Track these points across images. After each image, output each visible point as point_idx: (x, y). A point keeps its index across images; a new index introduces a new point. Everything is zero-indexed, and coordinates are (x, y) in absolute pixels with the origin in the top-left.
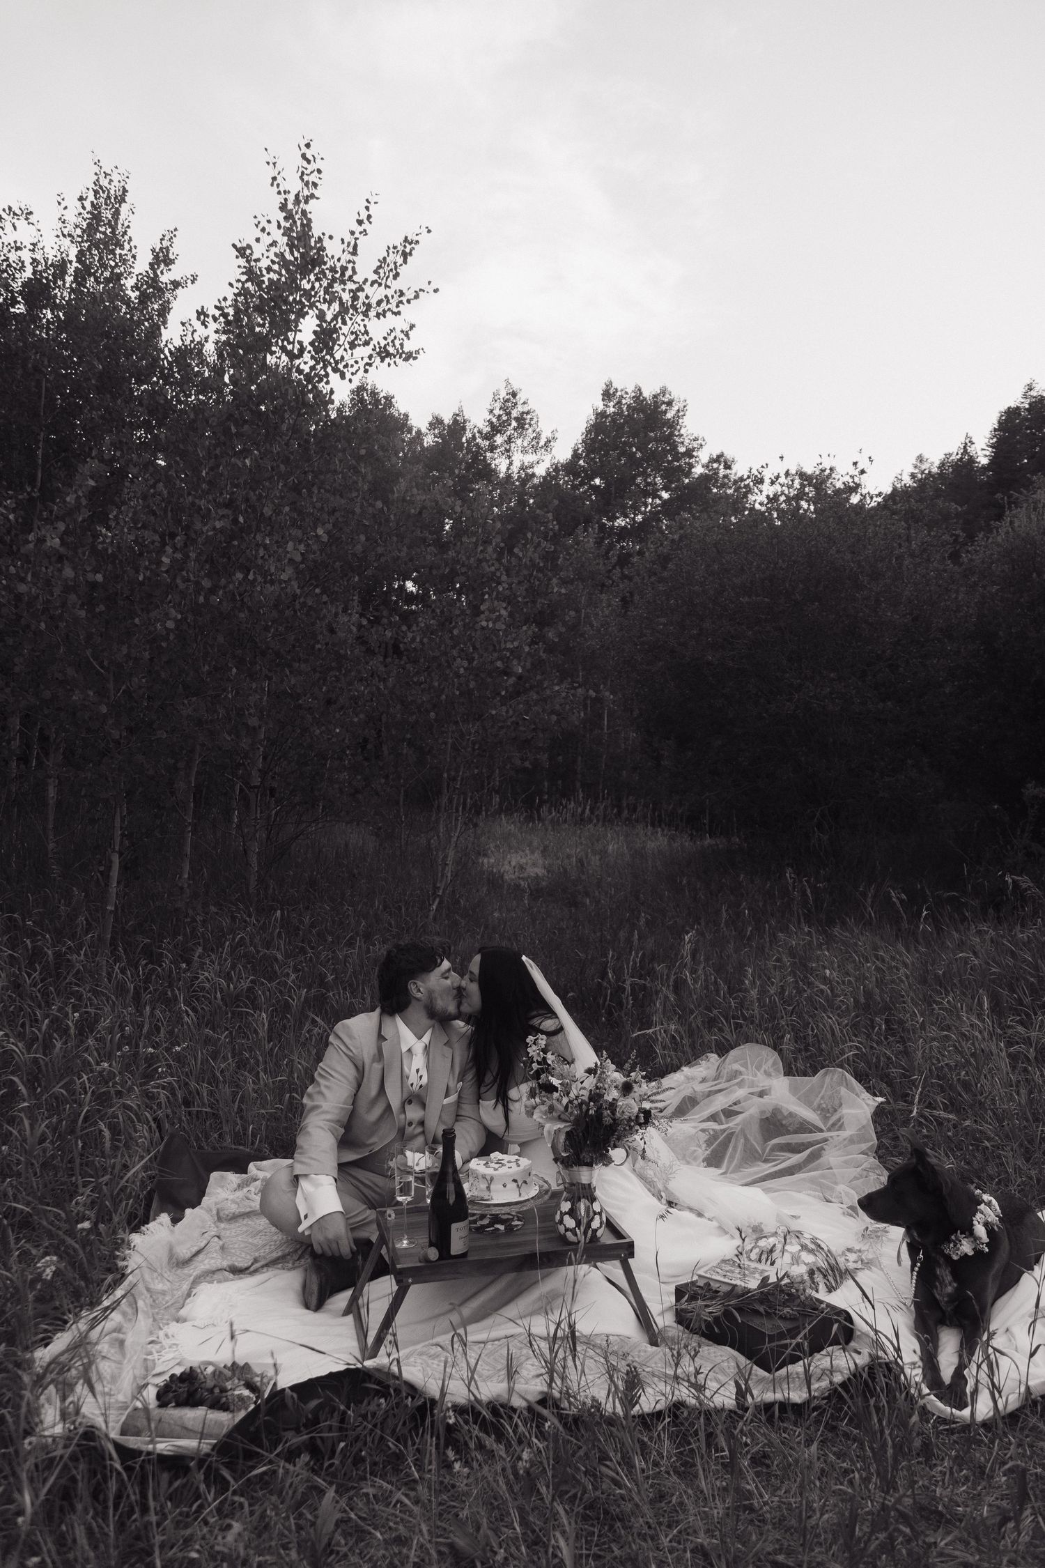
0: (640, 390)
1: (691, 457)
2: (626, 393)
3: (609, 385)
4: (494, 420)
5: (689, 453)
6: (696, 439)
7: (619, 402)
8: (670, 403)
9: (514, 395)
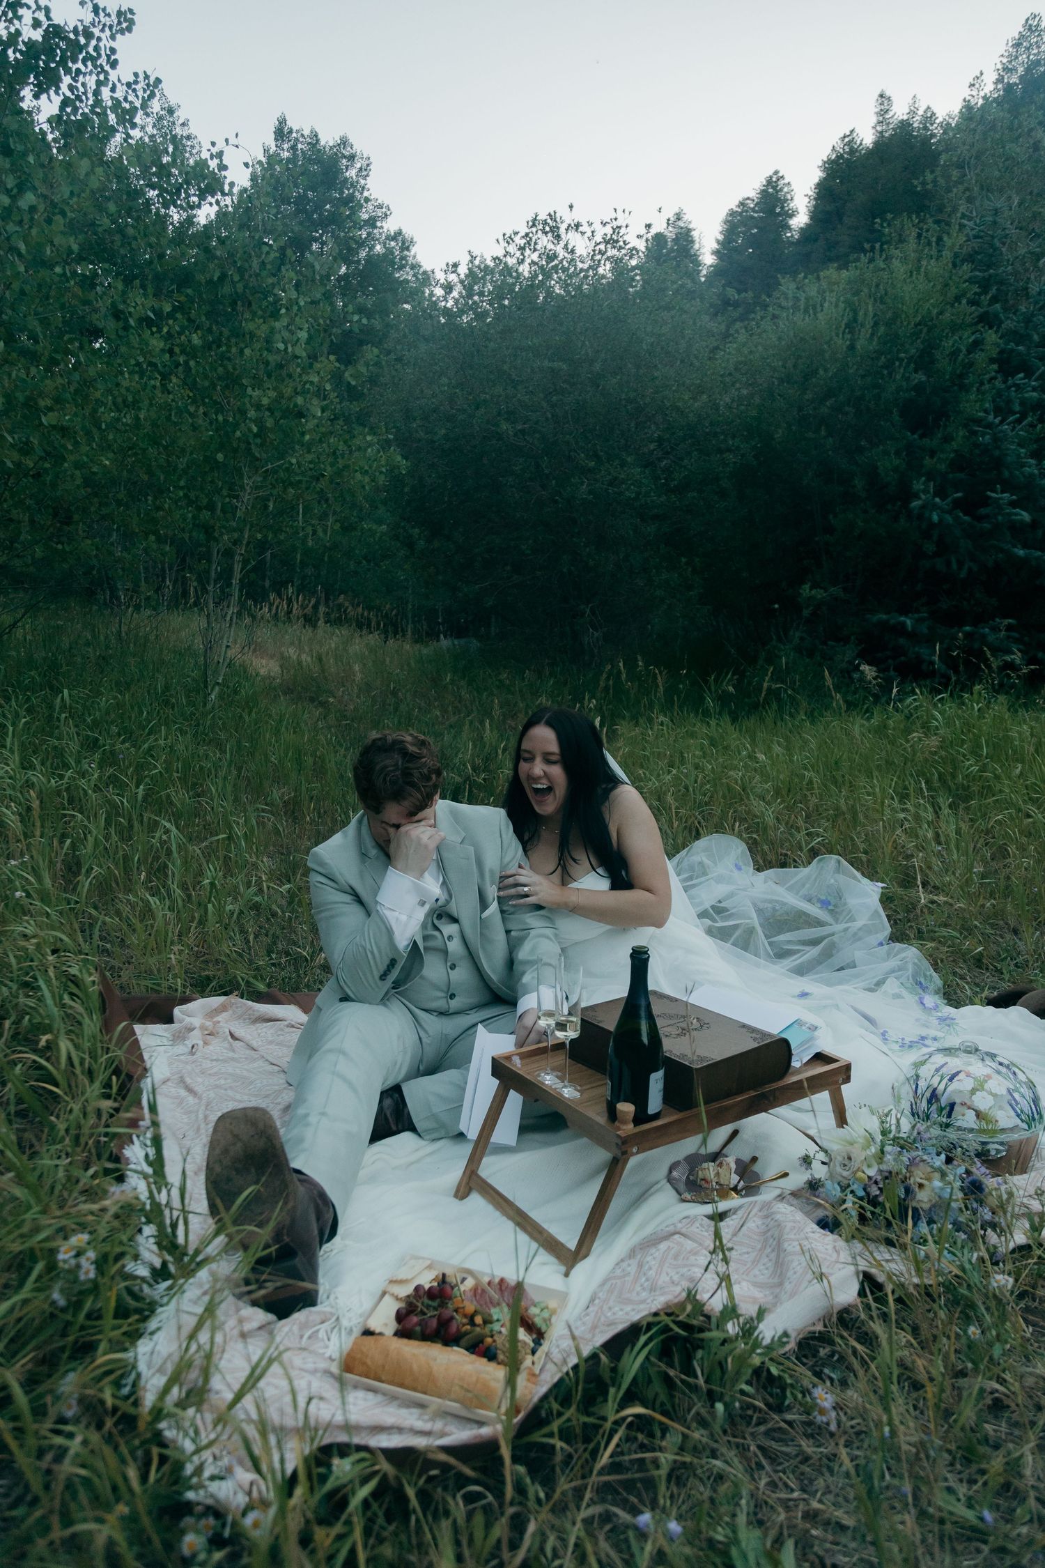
0: (316, 136)
1: (375, 227)
2: (303, 136)
3: (282, 122)
4: (147, 140)
5: (372, 222)
6: (380, 207)
7: (294, 148)
8: (352, 158)
9: (171, 111)
